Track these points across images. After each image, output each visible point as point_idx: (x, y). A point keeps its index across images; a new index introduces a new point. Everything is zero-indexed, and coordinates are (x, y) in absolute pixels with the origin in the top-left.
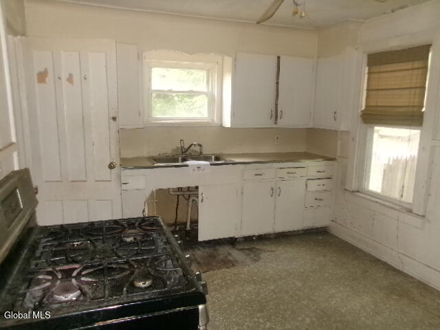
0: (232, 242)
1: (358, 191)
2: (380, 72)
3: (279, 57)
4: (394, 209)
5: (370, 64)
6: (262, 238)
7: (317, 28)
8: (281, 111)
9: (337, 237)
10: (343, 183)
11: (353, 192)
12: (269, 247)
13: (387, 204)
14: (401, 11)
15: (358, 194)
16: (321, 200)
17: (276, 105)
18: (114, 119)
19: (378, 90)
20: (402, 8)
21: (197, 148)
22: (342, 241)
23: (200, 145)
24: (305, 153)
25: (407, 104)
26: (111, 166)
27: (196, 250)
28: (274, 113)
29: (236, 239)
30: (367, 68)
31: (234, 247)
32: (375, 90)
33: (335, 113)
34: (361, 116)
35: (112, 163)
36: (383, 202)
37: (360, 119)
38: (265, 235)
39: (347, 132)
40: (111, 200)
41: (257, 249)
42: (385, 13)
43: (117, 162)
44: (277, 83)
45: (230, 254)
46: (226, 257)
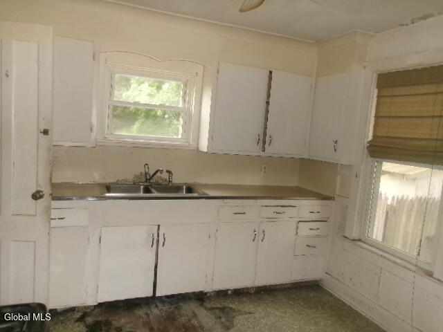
0: (200, 297)
1: (360, 240)
2: (392, 96)
3: (271, 72)
4: (409, 269)
5: (379, 87)
6: (239, 293)
7: (318, 41)
8: (270, 137)
9: (331, 295)
10: (342, 227)
11: (354, 240)
12: (247, 306)
13: (398, 261)
14: (422, 22)
15: (360, 243)
16: (315, 247)
17: (266, 128)
18: (46, 132)
19: (390, 117)
20: (424, 18)
21: (165, 176)
22: (337, 300)
23: (169, 172)
24: (297, 187)
25: (427, 137)
26: (37, 196)
27: (153, 306)
28: (262, 138)
29: (206, 293)
30: (376, 91)
31: (202, 305)
32: (386, 117)
33: (336, 142)
34: (368, 148)
35: (38, 192)
36: (392, 258)
37: (366, 151)
38: (243, 289)
39: (349, 167)
40: (35, 242)
41: (231, 308)
42: (402, 25)
43: (47, 190)
44: (268, 103)
45: (195, 316)
46: (190, 320)
